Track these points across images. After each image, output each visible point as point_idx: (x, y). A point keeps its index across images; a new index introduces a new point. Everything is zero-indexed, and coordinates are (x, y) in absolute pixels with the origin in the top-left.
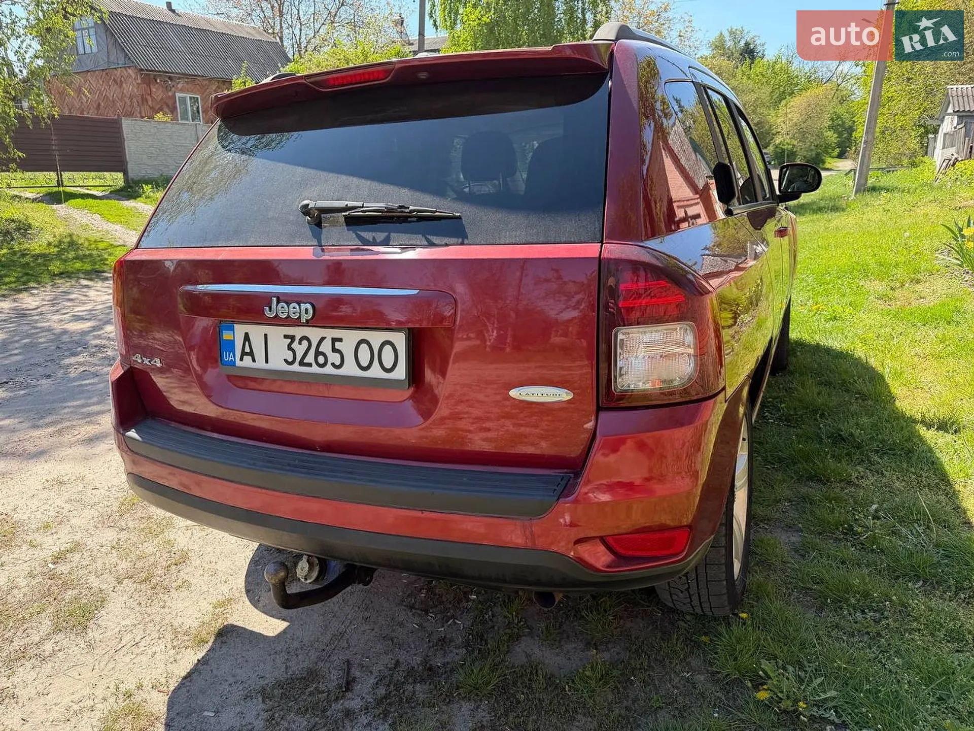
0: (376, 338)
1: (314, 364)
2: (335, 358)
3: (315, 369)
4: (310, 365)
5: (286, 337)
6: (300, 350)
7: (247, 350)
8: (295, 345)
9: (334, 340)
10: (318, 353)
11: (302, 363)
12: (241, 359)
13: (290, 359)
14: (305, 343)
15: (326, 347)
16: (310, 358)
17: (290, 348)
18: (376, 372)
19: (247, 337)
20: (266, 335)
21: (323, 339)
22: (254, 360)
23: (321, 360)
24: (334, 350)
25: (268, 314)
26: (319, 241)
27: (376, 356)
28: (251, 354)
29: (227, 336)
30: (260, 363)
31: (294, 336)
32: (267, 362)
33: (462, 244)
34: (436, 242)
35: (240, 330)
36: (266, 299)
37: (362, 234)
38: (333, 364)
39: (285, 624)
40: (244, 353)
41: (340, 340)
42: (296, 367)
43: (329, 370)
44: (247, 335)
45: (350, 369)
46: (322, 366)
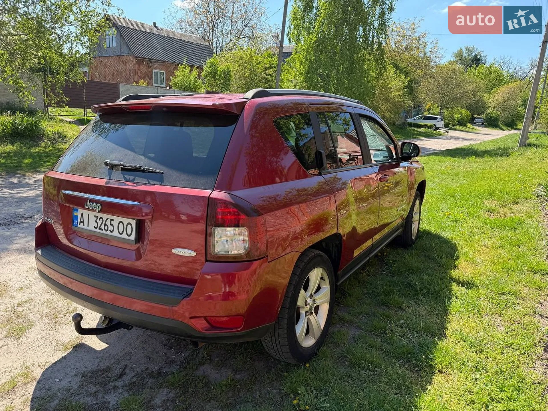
0: (126, 221)
1: (104, 229)
2: (111, 228)
3: (104, 232)
4: (102, 230)
5: (95, 216)
6: (100, 222)
7: (82, 220)
8: (98, 220)
9: (112, 220)
10: (105, 225)
11: (100, 229)
12: (80, 224)
13: (96, 226)
14: (101, 220)
15: (108, 223)
16: (102, 227)
17: (96, 222)
18: (124, 236)
19: (82, 215)
20: (88, 215)
21: (107, 219)
22: (84, 225)
23: (106, 228)
24: (111, 225)
25: (86, 206)
26: (110, 178)
27: (125, 229)
28: (83, 222)
29: (75, 214)
30: (86, 227)
31: (98, 217)
32: (88, 226)
33: (161, 185)
34: (151, 183)
35: (80, 211)
36: (85, 200)
37: (125, 176)
38: (110, 230)
39: (107, 346)
40: (81, 222)
41: (113, 220)
42: (97, 230)
43: (108, 232)
45: (116, 233)
46: (106, 231)
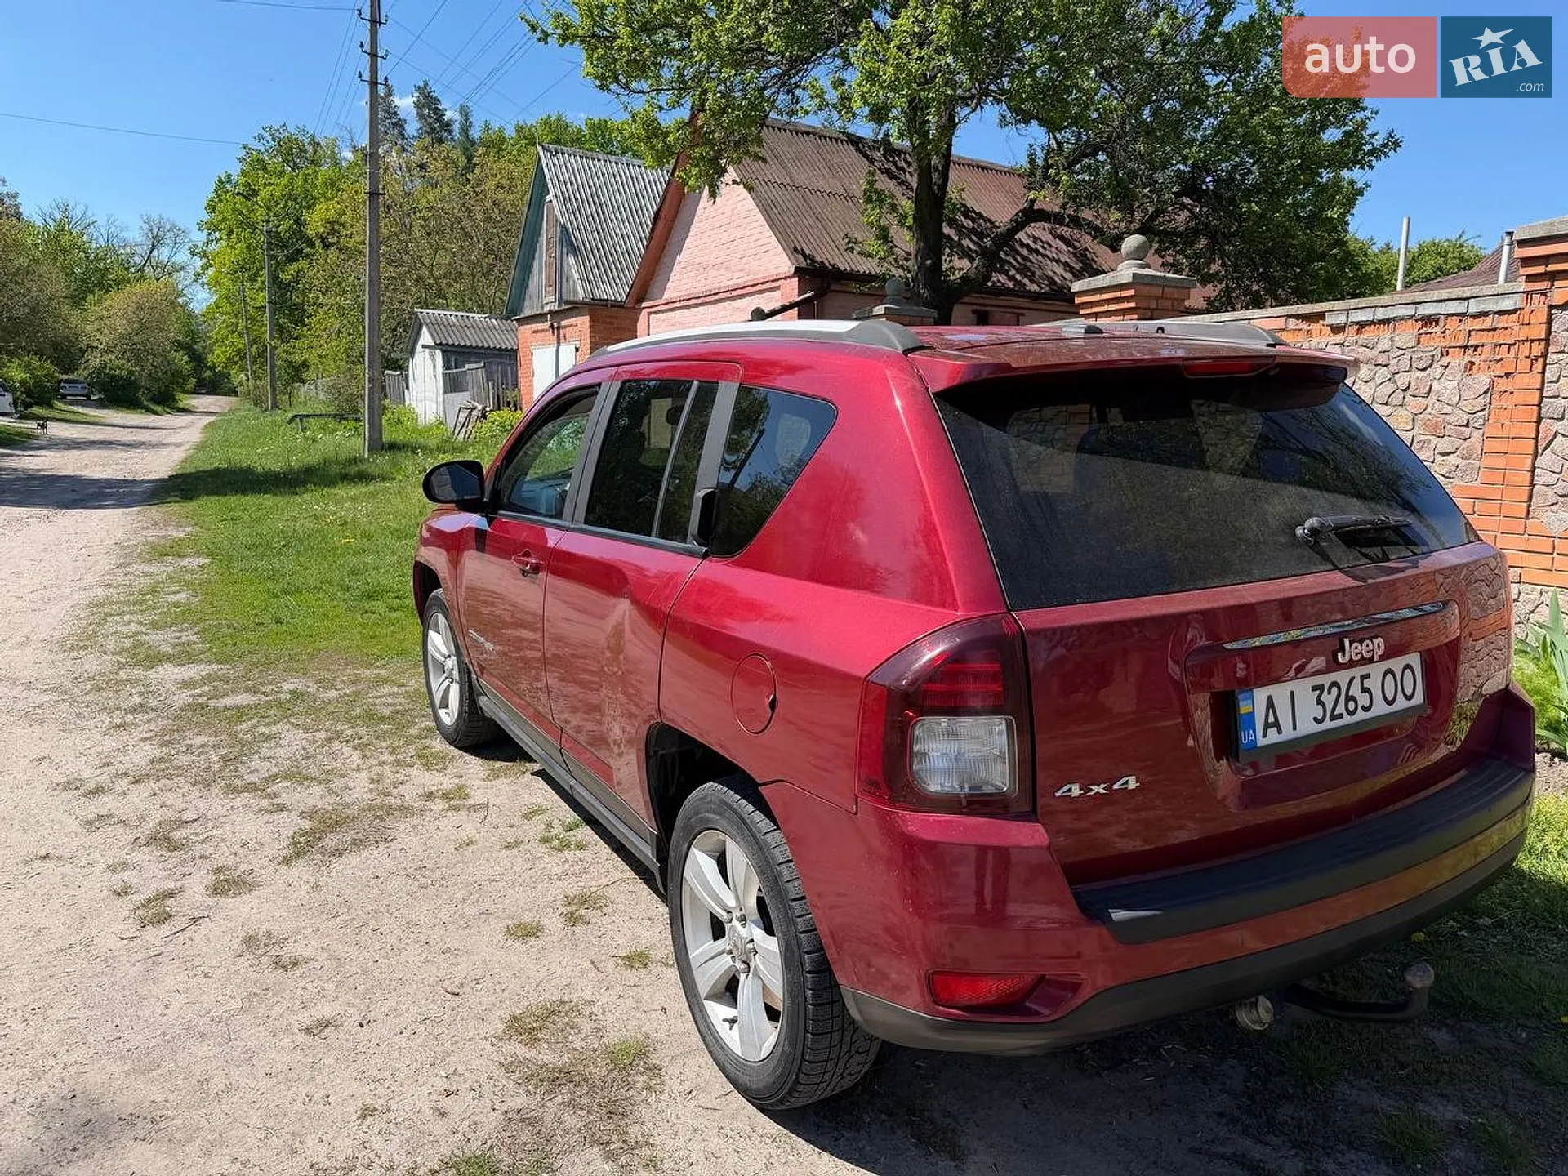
0: (1398, 664)
1: (1345, 714)
2: (1363, 700)
3: (1347, 719)
4: (1340, 716)
5: (1314, 688)
6: (1329, 700)
7: (1271, 719)
8: (1325, 697)
9: (1363, 678)
10: (1349, 698)
11: (1334, 717)
12: (1264, 736)
13: (1320, 716)
14: (1335, 690)
15: (1355, 690)
16: (1340, 709)
17: (1320, 702)
18: (1401, 703)
19: (1270, 704)
20: (1292, 693)
21: (1352, 679)
22: (1280, 732)
23: (1351, 706)
24: (1365, 690)
25: (1342, 660)
27: (1399, 684)
28: (1276, 724)
29: (1244, 708)
30: (1288, 733)
31: (1323, 685)
32: (1295, 728)
35: (1261, 695)
38: (1363, 708)
40: (1267, 726)
41: (1367, 676)
42: (1328, 724)
43: (1360, 715)
44: (1270, 699)
45: (1379, 707)
46: (1351, 713)
